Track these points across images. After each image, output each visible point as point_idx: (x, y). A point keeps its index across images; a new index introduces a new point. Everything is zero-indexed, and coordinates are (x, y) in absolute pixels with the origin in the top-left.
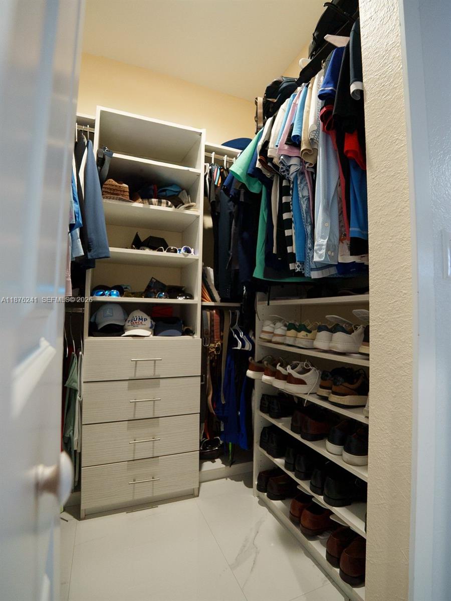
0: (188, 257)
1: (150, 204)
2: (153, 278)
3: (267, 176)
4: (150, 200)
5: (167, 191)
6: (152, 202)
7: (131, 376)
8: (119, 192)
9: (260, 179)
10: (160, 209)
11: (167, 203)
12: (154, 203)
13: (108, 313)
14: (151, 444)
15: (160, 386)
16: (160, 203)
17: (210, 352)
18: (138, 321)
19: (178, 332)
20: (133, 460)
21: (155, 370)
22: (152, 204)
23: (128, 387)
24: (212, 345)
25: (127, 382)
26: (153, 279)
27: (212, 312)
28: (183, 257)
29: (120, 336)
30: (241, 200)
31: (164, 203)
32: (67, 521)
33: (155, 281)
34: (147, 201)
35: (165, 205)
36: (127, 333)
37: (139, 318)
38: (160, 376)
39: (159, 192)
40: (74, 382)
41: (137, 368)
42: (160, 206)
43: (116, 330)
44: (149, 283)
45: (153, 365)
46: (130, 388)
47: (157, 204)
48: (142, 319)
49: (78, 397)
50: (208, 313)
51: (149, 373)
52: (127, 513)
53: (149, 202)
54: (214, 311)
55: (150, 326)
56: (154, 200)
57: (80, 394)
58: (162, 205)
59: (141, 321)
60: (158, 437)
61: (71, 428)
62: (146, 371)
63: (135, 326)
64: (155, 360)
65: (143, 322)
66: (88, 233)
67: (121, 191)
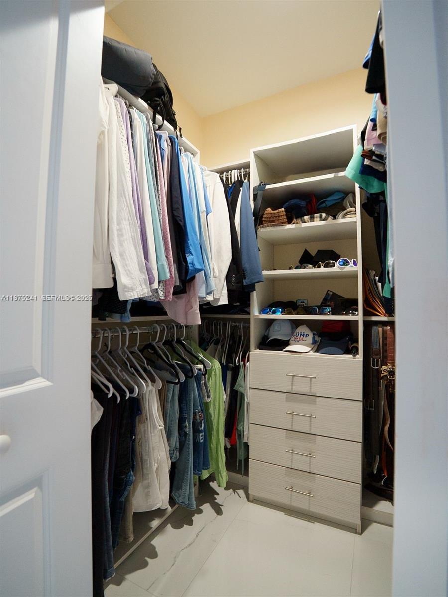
0: (345, 270)
1: (303, 223)
2: (328, 290)
3: (380, 170)
4: (302, 218)
5: (326, 203)
6: (304, 220)
7: (288, 389)
8: (274, 219)
9: (376, 177)
10: (314, 224)
11: (321, 217)
12: (306, 220)
13: (276, 328)
14: (308, 459)
15: (317, 403)
16: (312, 219)
17: (382, 375)
18: (299, 337)
19: (340, 350)
20: (291, 468)
21: (310, 386)
22: (305, 222)
23: (286, 399)
24: (384, 367)
25: (285, 394)
26: (329, 292)
27: (385, 328)
28: (339, 270)
29: (282, 350)
30: (380, 199)
31: (317, 218)
32: (240, 498)
33: (331, 293)
34: (300, 220)
35: (318, 219)
36: (287, 348)
37: (301, 334)
38: (316, 393)
39: (319, 205)
40: (240, 386)
41: (294, 382)
42: (313, 221)
43: (280, 345)
44: (325, 296)
45: (309, 382)
46: (287, 400)
47: (309, 221)
48: (304, 335)
49: (246, 399)
50: (380, 329)
51: (305, 389)
52: (285, 514)
53: (301, 220)
54: (389, 328)
55: (311, 342)
56: (306, 218)
57: (247, 397)
58: (315, 220)
59: (302, 337)
60: (315, 454)
61: (242, 424)
62: (301, 386)
63: (297, 342)
64: (311, 378)
65: (304, 339)
66: (243, 262)
67: (276, 217)
